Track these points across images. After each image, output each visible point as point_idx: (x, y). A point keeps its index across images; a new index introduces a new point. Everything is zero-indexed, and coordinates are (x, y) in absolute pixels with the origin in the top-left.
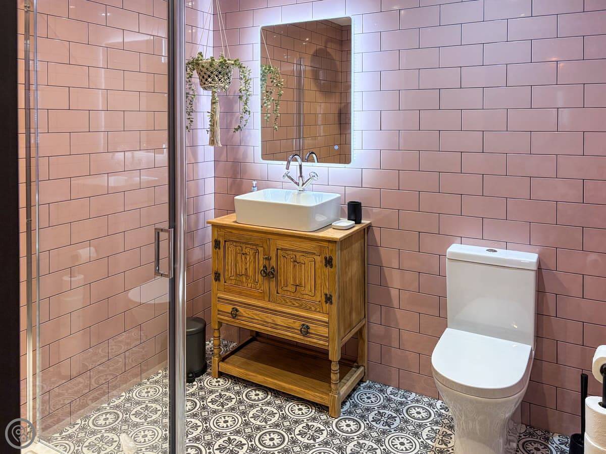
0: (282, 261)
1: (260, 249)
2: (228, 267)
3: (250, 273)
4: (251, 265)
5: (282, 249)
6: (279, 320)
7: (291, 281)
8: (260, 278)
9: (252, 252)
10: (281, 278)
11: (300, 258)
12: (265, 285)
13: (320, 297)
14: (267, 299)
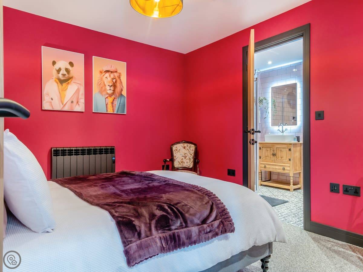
0: (277, 151)
1: (272, 149)
2: (263, 155)
3: (269, 156)
4: (269, 153)
5: (278, 148)
6: (277, 167)
7: (280, 156)
8: (272, 156)
9: (269, 150)
10: (277, 156)
11: (282, 150)
12: (273, 158)
13: (288, 160)
14: (274, 162)
